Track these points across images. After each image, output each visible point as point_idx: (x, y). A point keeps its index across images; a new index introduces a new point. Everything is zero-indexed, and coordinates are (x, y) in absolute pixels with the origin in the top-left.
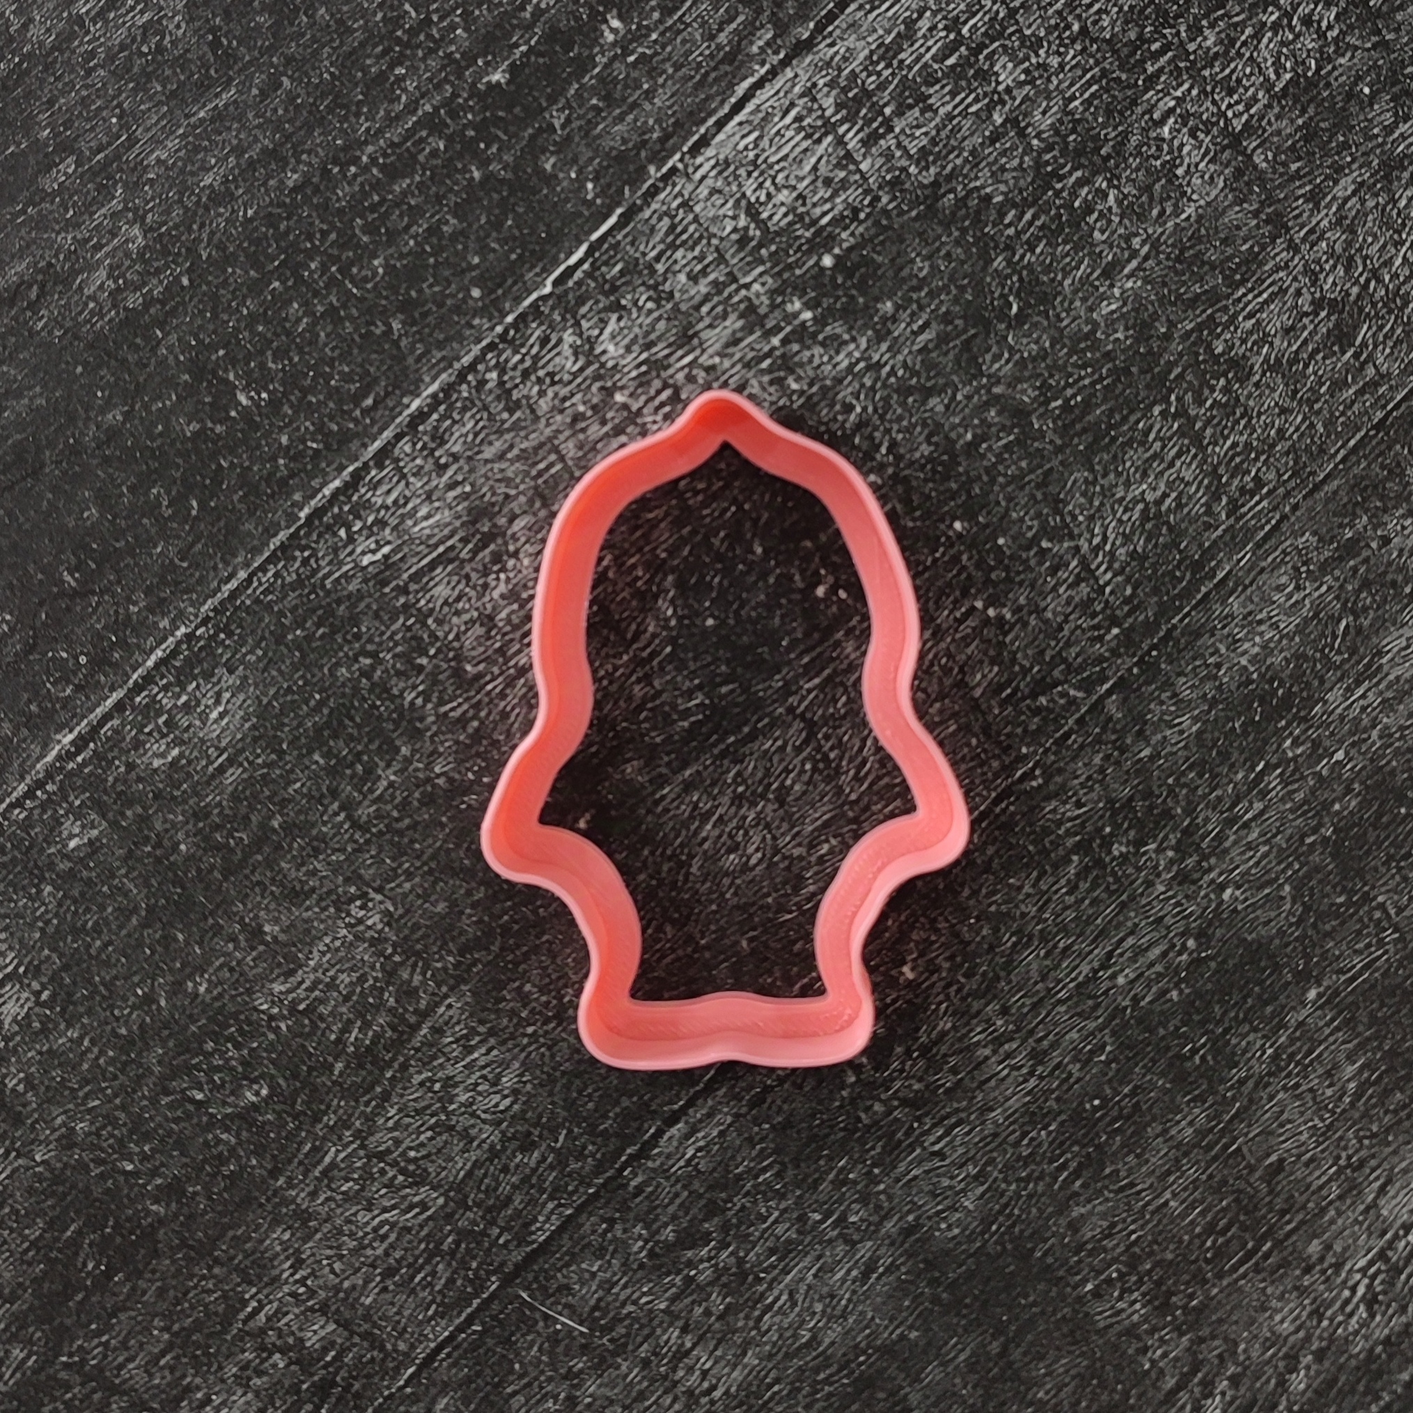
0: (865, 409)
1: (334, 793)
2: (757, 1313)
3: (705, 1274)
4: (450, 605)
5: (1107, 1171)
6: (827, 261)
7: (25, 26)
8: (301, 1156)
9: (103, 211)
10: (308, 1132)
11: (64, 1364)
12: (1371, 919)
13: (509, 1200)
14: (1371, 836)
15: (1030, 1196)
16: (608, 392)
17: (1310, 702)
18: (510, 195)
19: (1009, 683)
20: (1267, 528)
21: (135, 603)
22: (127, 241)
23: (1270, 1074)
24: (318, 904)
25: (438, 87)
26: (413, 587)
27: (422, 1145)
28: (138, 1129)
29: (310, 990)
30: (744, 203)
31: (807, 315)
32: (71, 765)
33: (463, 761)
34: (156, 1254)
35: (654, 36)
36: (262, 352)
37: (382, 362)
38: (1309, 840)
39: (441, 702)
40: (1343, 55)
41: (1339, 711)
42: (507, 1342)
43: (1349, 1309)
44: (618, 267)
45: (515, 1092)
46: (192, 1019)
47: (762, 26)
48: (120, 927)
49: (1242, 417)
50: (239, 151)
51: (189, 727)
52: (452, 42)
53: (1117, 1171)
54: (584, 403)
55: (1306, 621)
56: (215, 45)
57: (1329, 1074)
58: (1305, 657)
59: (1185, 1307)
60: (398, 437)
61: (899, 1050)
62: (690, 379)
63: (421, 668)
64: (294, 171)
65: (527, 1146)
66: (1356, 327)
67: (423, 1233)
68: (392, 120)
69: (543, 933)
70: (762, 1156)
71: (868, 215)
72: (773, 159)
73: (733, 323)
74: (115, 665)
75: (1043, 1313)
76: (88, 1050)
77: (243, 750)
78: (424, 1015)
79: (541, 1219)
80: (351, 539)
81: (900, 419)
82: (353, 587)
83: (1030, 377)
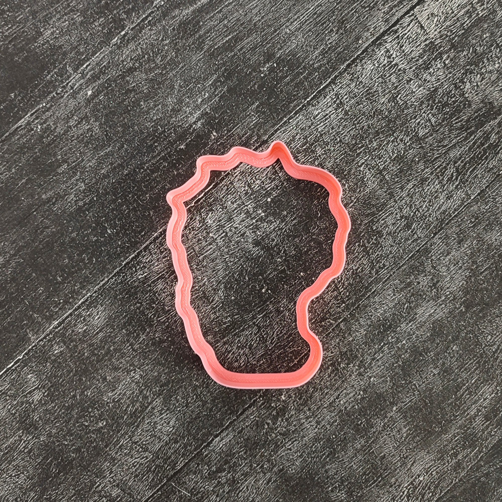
0: (278, 240)
1: (128, 341)
2: (237, 492)
3: (224, 480)
4: (162, 290)
5: (336, 456)
6: (269, 200)
7: (55, 128)
8: (114, 442)
9: (74, 179)
10: (116, 435)
11: (45, 498)
12: (411, 388)
13: (170, 457)
14: (412, 365)
15: (314, 462)
16: (208, 233)
17: (396, 327)
18: (184, 179)
19: (314, 318)
20: (386, 278)
21: (77, 286)
22: (80, 187)
23: (382, 430)
24: (122, 371)
25: (166, 149)
26: (152, 285)
27: (147, 440)
28: (70, 433)
29: (119, 395)
30: (247, 183)
31: (263, 214)
32: (57, 330)
33: (163, 334)
34: (72, 468)
35: (225, 138)
36: (115, 219)
37: (147, 223)
38: (395, 365)
39: (158, 317)
40: (411, 150)
41: (404, 329)
42: (168, 497)
43: (402, 498)
44: (213, 199)
45: (174, 427)
46: (86, 402)
47: (254, 136)
48: (68, 376)
49: (380, 247)
50: (112, 164)
51: (89, 321)
52: (171, 137)
53: (339, 456)
54: (201, 236)
55: (396, 304)
56: (107, 135)
57: (399, 431)
58: (395, 314)
59: (356, 496)
60: (150, 243)
61: (280, 419)
62: (231, 230)
63: (154, 307)
64: (126, 170)
65: (176, 442)
66: (412, 224)
67: (146, 465)
68: (153, 158)
69: (183, 382)
70: (241, 447)
71: (280, 188)
72: (255, 172)
73: (243, 215)
74: (70, 303)
75: (317, 495)
76: (57, 410)
77: (104, 328)
78: (149, 404)
79: (179, 463)
80: (136, 271)
81: (287, 244)
82: (136, 284)
83: (323, 234)
